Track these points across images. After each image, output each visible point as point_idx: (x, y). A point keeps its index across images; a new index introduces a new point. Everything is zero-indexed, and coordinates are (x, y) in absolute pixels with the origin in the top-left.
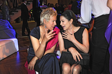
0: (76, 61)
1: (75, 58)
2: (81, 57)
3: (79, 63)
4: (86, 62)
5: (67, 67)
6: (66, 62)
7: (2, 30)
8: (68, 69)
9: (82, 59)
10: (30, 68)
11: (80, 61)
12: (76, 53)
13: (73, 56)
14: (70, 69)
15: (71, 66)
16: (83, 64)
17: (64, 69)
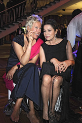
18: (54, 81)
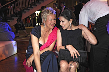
0: (74, 58)
1: (72, 55)
2: (78, 54)
3: (76, 60)
4: (83, 59)
5: (65, 64)
6: (64, 59)
7: (2, 32)
8: (65, 66)
9: (79, 56)
10: (28, 65)
11: (77, 58)
12: (73, 50)
13: (71, 53)
14: (67, 65)
15: (68, 62)
16: (81, 61)
17: (62, 66)
18: (70, 67)
